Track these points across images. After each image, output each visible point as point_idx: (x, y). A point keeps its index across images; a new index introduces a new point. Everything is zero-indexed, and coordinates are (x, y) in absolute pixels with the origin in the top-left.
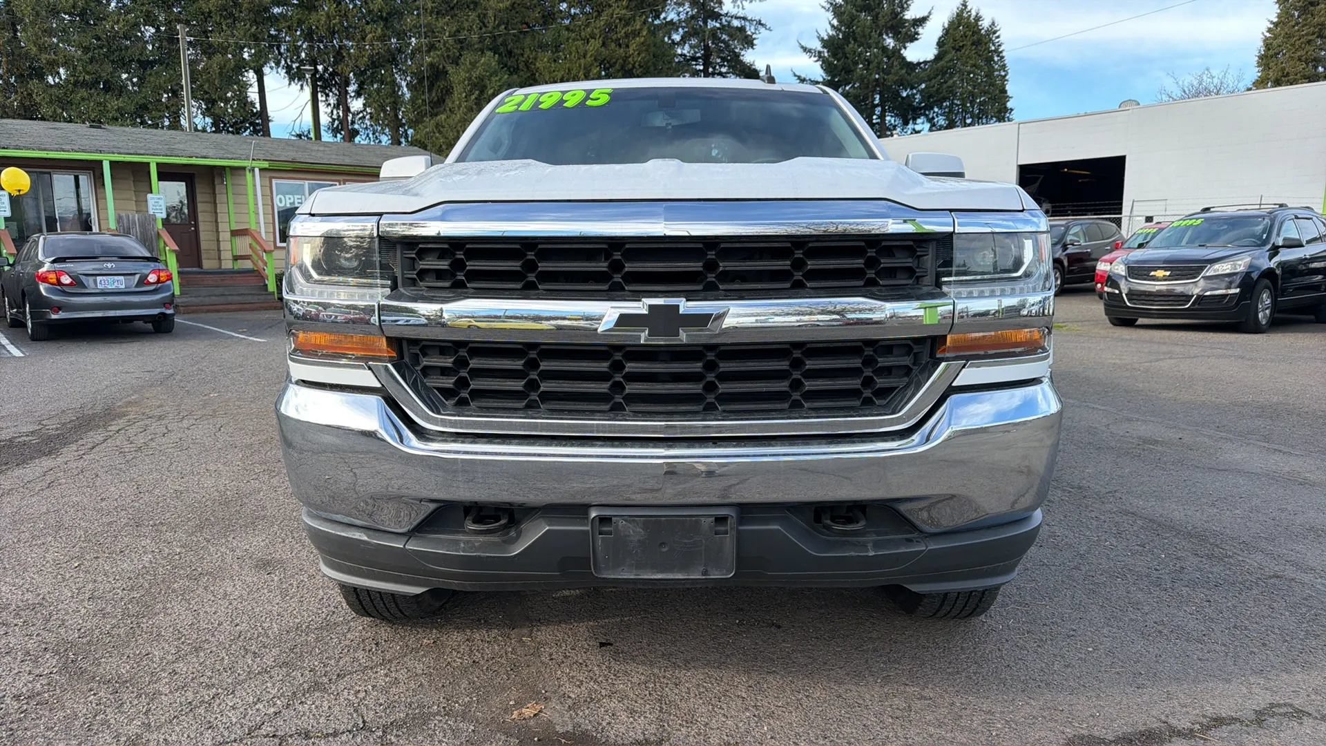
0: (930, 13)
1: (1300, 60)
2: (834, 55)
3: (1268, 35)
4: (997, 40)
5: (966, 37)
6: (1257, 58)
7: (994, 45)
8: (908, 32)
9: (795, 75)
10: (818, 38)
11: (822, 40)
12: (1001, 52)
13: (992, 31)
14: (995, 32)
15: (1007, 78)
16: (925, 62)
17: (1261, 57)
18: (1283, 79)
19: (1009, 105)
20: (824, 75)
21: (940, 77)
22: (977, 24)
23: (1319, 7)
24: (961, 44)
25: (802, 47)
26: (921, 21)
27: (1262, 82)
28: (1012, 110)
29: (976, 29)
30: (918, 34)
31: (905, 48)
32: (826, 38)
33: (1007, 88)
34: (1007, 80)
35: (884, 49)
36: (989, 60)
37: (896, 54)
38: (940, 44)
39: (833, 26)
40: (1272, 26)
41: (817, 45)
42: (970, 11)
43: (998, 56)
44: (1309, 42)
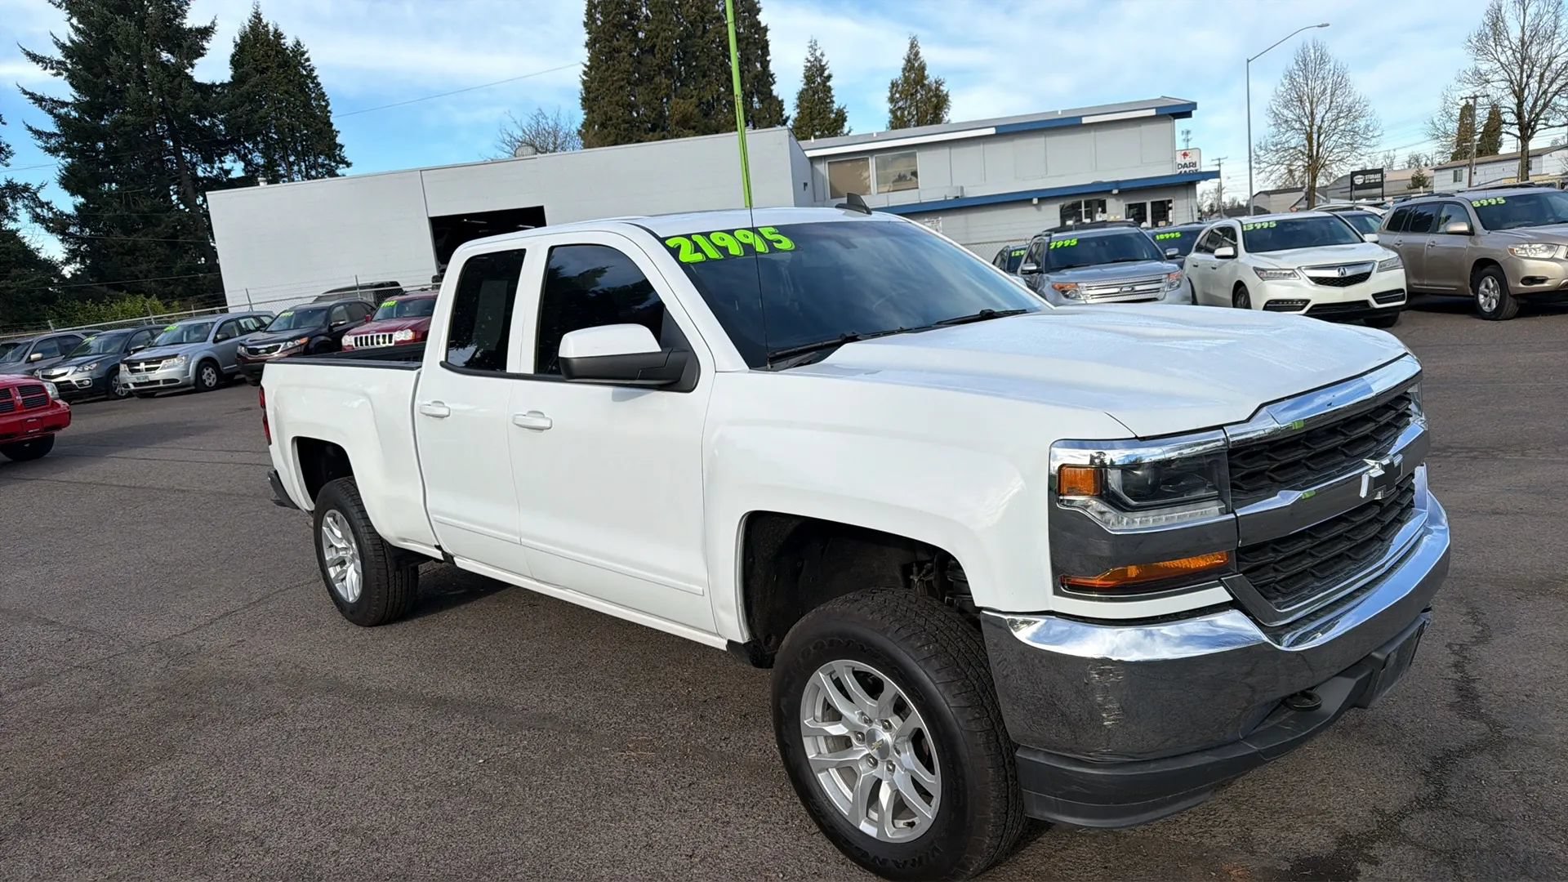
0: (213, 22)
1: (617, 104)
2: (88, 69)
3: (585, 78)
4: (307, 64)
5: (269, 57)
6: (580, 101)
7: (304, 68)
8: (193, 43)
9: (25, 92)
10: (56, 43)
11: (63, 47)
12: (315, 77)
13: (298, 51)
14: (303, 54)
15: (329, 108)
16: (222, 85)
17: (584, 100)
18: (608, 122)
19: (339, 140)
20: (76, 95)
21: (247, 104)
22: (279, 43)
23: (621, 54)
24: (264, 65)
25: (28, 54)
26: (206, 32)
27: (590, 125)
28: (342, 146)
29: (279, 48)
30: (204, 49)
31: (192, 66)
32: (68, 44)
33: (332, 120)
34: (330, 112)
35: (164, 65)
36: (302, 87)
37: (178, 76)
38: (236, 62)
39: (77, 29)
40: (586, 69)
41: (58, 55)
42: (267, 26)
43: (312, 83)
44: (621, 87)
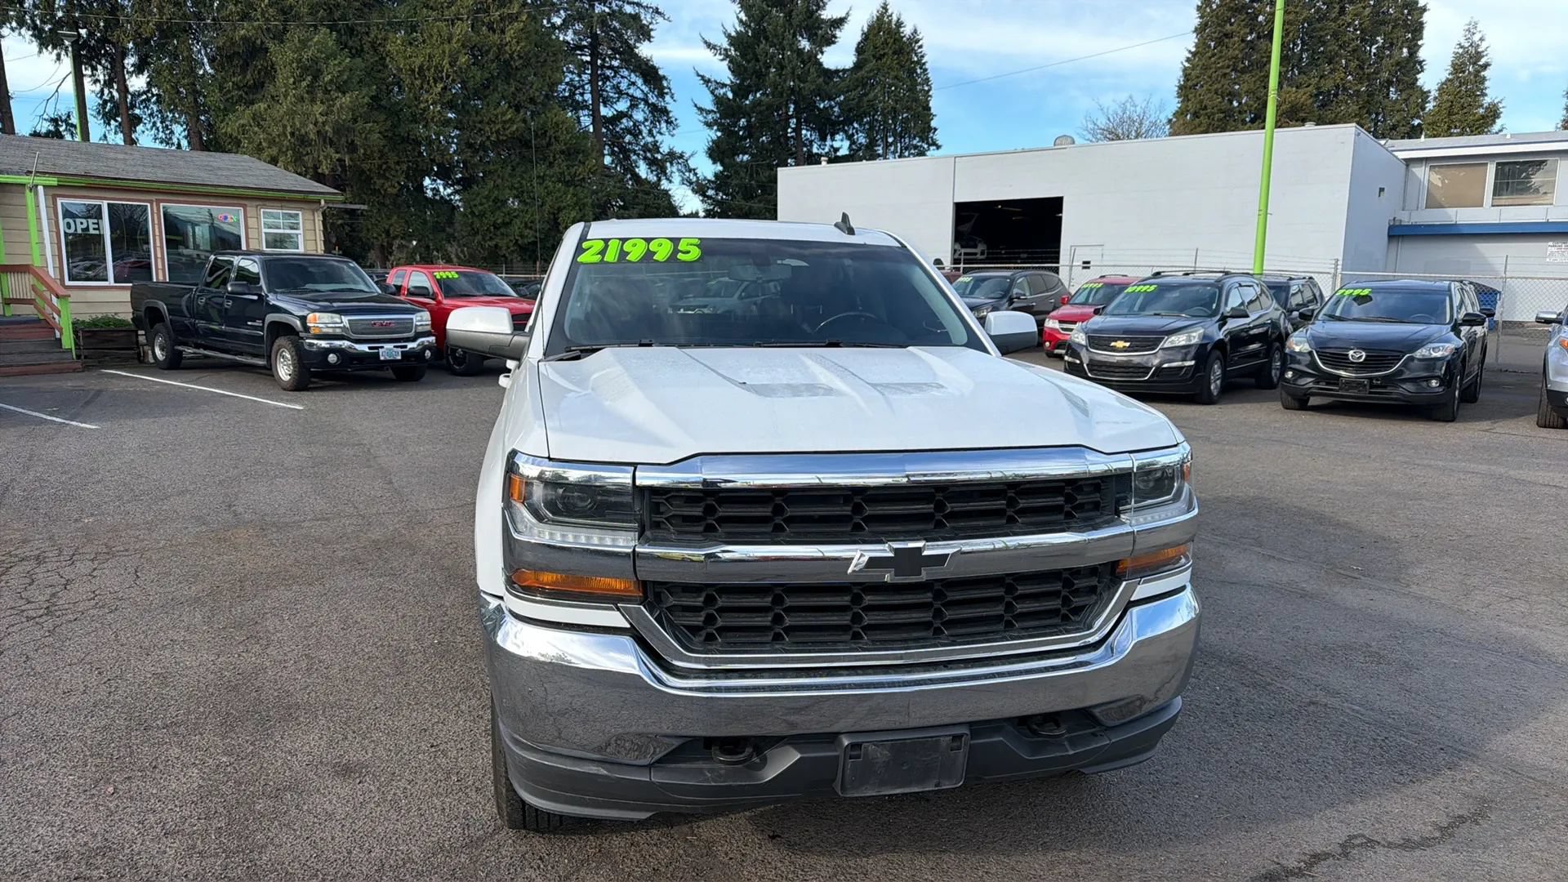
0: (848, 14)
1: (1216, 93)
2: (743, 56)
3: (1187, 65)
4: (919, 50)
5: (887, 44)
6: (1176, 89)
7: (916, 55)
8: (825, 33)
9: (698, 75)
10: (725, 33)
11: (729, 36)
12: (924, 64)
13: (914, 39)
14: (917, 41)
15: (930, 93)
16: (844, 71)
17: (1181, 88)
18: (1202, 112)
19: (933, 124)
20: (732, 78)
21: (860, 89)
22: (899, 32)
23: (1232, 40)
24: (882, 52)
25: (706, 42)
26: (839, 23)
27: (1182, 114)
28: (936, 129)
29: (897, 36)
30: (836, 38)
31: (822, 53)
32: (733, 34)
33: (931, 105)
34: (930, 96)
35: (800, 52)
36: (911, 72)
37: (812, 59)
38: (860, 50)
39: (741, 21)
40: (1190, 56)
41: (724, 43)
42: (891, 16)
43: (921, 68)
44: (1225, 75)
